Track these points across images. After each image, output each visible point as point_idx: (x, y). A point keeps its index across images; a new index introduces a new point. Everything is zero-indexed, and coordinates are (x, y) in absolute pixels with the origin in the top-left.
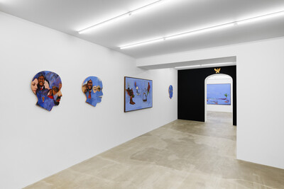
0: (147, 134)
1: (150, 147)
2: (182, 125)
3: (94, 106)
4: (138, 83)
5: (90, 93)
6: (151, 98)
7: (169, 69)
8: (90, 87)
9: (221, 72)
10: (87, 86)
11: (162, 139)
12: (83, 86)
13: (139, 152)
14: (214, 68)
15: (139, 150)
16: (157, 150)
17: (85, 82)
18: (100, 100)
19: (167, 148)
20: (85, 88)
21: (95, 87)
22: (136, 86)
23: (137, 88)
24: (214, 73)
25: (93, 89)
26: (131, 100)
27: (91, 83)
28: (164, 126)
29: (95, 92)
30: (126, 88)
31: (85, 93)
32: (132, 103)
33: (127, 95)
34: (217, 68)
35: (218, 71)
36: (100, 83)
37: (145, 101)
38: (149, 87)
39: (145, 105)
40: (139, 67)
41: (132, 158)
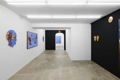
0: (36, 58)
1: (41, 63)
2: (48, 52)
3: (13, 47)
4: (33, 35)
5: (11, 39)
6: (37, 41)
7: (42, 29)
8: (10, 36)
9: (61, 32)
10: (9, 35)
11: (44, 59)
12: (7, 35)
13: (38, 66)
14: (58, 30)
15: (37, 66)
16: (45, 64)
17: (8, 33)
18: (15, 43)
19: (48, 62)
20: (8, 37)
21: (13, 36)
22: (32, 36)
23: (32, 37)
24: (59, 32)
25: (12, 37)
26: (30, 43)
27: (11, 34)
28: (42, 54)
29: (13, 39)
30: (28, 37)
31: (8, 39)
32: (30, 44)
33: (28, 41)
34: (59, 31)
35: (60, 32)
36: (15, 34)
37: (35, 43)
38: (37, 37)
39: (35, 45)
40: (33, 27)
41: (36, 70)
